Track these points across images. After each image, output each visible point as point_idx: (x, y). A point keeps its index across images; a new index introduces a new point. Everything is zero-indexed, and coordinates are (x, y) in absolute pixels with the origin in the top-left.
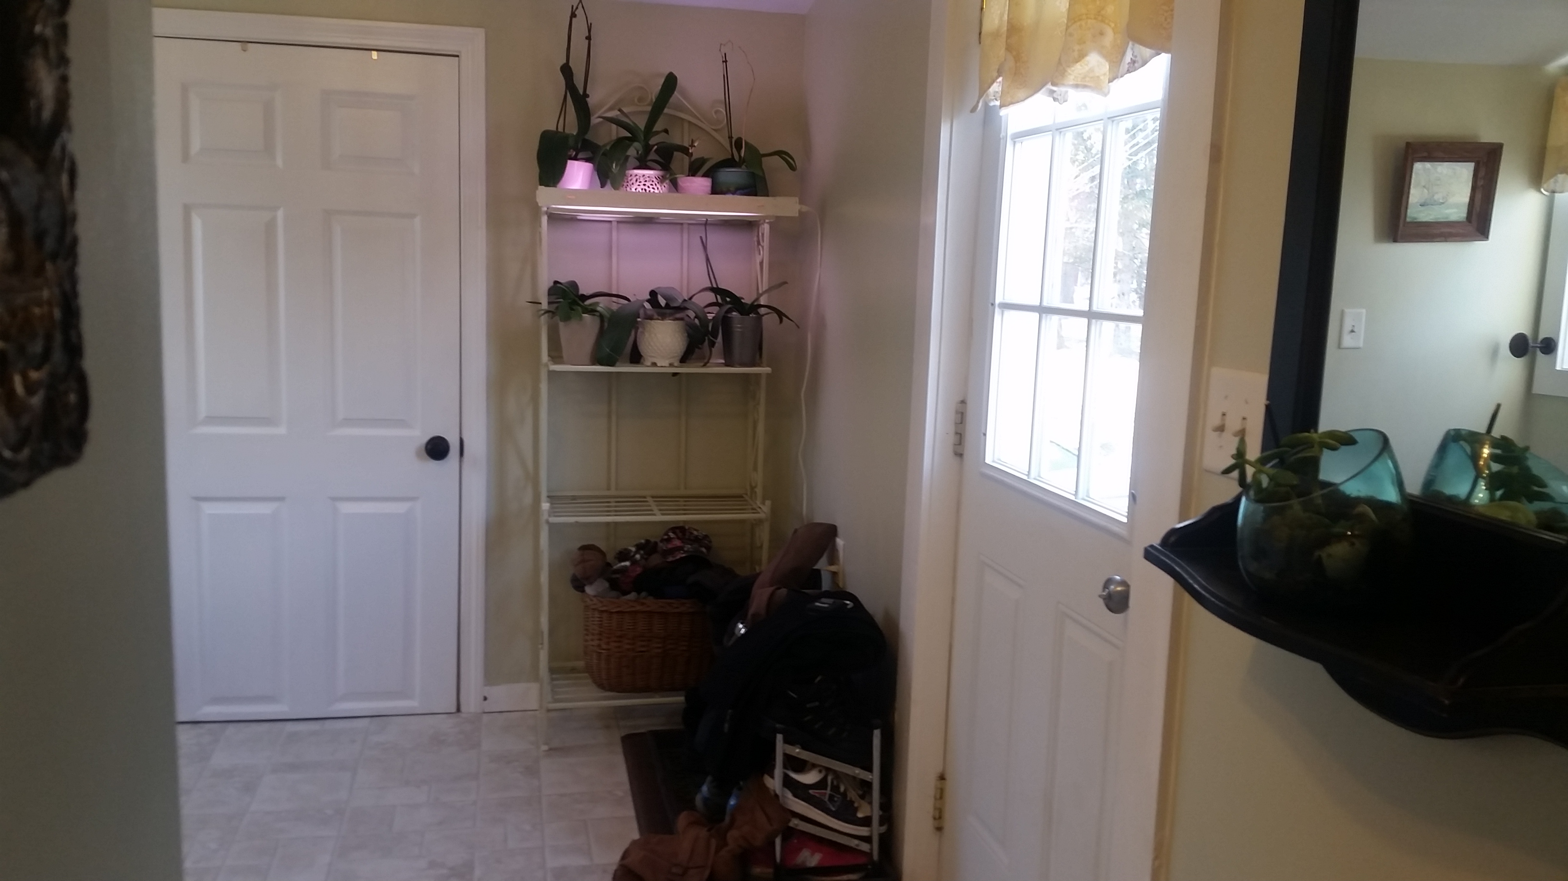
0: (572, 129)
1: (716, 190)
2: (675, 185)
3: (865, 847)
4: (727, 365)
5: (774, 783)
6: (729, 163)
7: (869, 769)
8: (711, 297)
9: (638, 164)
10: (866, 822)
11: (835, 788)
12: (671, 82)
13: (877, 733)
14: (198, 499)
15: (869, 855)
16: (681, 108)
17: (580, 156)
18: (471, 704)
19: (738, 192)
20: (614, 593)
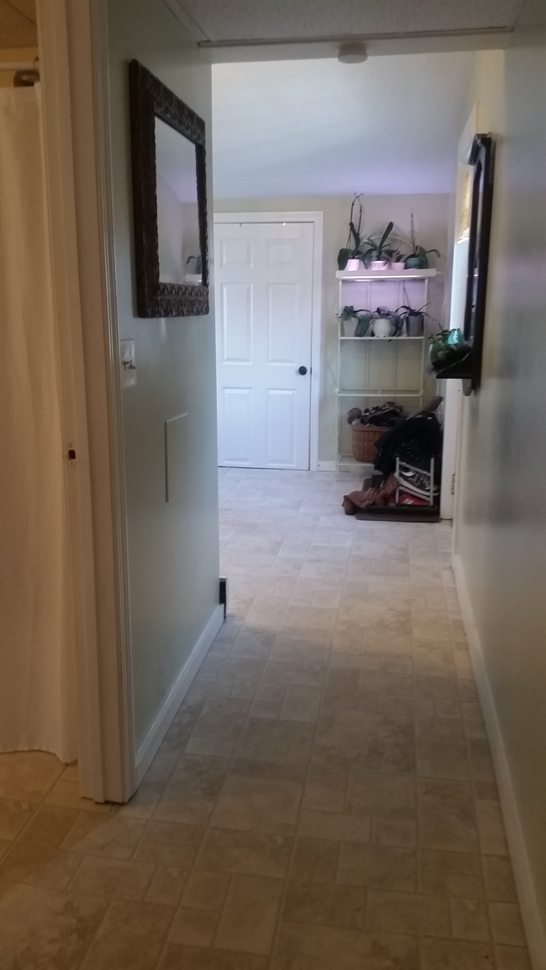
0: (352, 246)
1: (406, 267)
2: (390, 267)
3: (427, 499)
4: (408, 336)
5: (396, 474)
6: (413, 256)
7: (429, 472)
8: (404, 310)
9: (376, 259)
10: (428, 491)
11: (418, 479)
12: (391, 225)
13: (432, 460)
14: (224, 388)
15: (429, 502)
16: (396, 235)
17: (356, 257)
18: (313, 468)
19: (415, 267)
20: (362, 424)
